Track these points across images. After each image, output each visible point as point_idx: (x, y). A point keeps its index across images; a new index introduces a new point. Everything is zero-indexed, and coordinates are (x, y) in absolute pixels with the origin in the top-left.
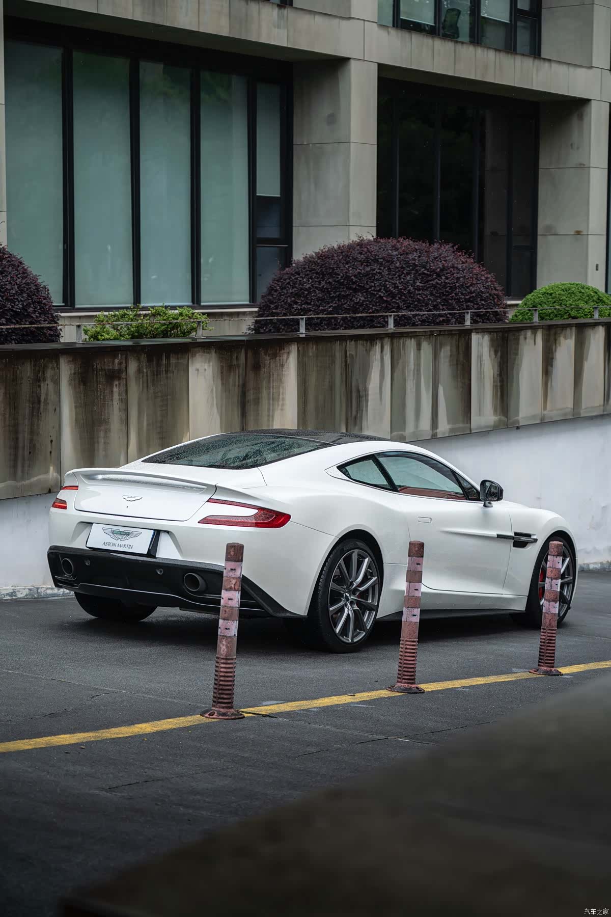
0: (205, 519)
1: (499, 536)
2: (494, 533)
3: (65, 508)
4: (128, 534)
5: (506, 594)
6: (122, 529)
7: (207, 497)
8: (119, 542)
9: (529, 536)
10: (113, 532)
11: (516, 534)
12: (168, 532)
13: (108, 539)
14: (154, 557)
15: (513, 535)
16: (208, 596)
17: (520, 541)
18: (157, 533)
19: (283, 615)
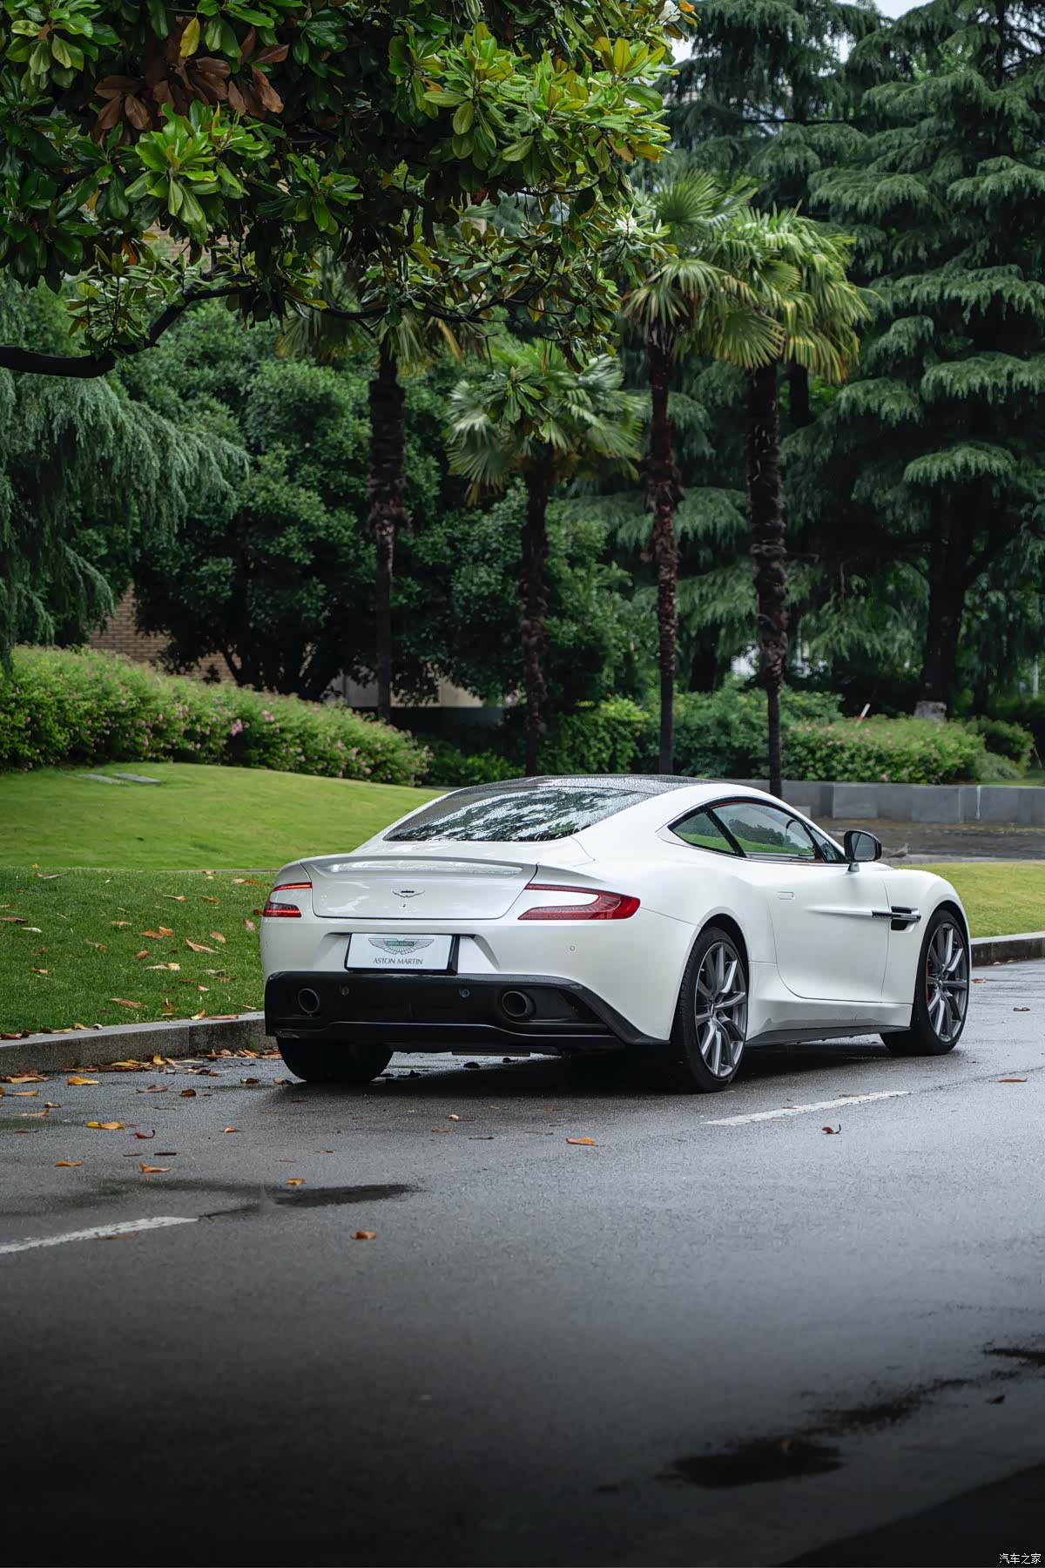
0: (527, 913)
1: (876, 914)
2: (868, 910)
3: (299, 915)
4: (412, 944)
5: (886, 1002)
6: (401, 938)
7: (525, 882)
8: (399, 956)
9: (908, 911)
10: (387, 944)
11: (894, 909)
12: (472, 936)
13: (382, 953)
14: (456, 973)
15: (889, 911)
16: (535, 1022)
17: (899, 920)
18: (457, 938)
19: (638, 1041)
